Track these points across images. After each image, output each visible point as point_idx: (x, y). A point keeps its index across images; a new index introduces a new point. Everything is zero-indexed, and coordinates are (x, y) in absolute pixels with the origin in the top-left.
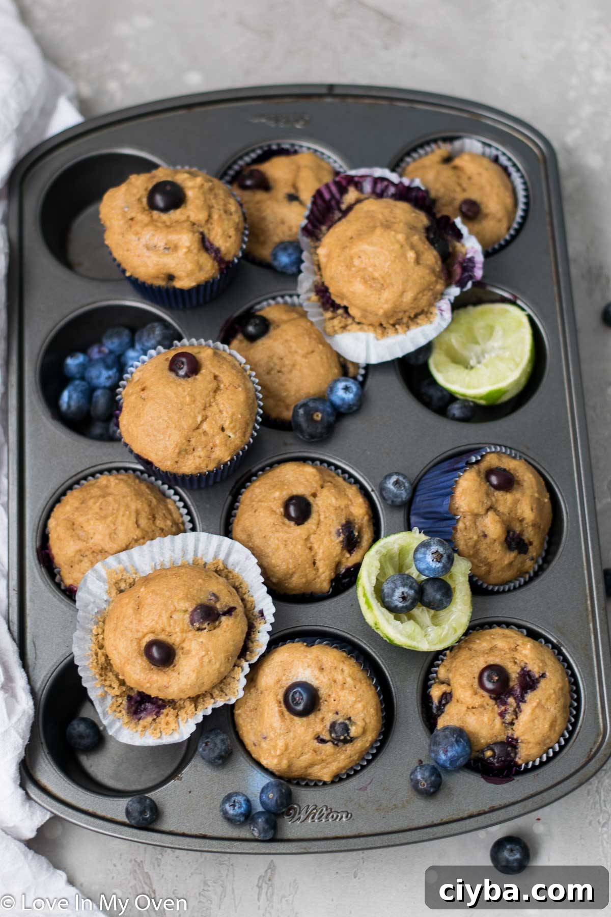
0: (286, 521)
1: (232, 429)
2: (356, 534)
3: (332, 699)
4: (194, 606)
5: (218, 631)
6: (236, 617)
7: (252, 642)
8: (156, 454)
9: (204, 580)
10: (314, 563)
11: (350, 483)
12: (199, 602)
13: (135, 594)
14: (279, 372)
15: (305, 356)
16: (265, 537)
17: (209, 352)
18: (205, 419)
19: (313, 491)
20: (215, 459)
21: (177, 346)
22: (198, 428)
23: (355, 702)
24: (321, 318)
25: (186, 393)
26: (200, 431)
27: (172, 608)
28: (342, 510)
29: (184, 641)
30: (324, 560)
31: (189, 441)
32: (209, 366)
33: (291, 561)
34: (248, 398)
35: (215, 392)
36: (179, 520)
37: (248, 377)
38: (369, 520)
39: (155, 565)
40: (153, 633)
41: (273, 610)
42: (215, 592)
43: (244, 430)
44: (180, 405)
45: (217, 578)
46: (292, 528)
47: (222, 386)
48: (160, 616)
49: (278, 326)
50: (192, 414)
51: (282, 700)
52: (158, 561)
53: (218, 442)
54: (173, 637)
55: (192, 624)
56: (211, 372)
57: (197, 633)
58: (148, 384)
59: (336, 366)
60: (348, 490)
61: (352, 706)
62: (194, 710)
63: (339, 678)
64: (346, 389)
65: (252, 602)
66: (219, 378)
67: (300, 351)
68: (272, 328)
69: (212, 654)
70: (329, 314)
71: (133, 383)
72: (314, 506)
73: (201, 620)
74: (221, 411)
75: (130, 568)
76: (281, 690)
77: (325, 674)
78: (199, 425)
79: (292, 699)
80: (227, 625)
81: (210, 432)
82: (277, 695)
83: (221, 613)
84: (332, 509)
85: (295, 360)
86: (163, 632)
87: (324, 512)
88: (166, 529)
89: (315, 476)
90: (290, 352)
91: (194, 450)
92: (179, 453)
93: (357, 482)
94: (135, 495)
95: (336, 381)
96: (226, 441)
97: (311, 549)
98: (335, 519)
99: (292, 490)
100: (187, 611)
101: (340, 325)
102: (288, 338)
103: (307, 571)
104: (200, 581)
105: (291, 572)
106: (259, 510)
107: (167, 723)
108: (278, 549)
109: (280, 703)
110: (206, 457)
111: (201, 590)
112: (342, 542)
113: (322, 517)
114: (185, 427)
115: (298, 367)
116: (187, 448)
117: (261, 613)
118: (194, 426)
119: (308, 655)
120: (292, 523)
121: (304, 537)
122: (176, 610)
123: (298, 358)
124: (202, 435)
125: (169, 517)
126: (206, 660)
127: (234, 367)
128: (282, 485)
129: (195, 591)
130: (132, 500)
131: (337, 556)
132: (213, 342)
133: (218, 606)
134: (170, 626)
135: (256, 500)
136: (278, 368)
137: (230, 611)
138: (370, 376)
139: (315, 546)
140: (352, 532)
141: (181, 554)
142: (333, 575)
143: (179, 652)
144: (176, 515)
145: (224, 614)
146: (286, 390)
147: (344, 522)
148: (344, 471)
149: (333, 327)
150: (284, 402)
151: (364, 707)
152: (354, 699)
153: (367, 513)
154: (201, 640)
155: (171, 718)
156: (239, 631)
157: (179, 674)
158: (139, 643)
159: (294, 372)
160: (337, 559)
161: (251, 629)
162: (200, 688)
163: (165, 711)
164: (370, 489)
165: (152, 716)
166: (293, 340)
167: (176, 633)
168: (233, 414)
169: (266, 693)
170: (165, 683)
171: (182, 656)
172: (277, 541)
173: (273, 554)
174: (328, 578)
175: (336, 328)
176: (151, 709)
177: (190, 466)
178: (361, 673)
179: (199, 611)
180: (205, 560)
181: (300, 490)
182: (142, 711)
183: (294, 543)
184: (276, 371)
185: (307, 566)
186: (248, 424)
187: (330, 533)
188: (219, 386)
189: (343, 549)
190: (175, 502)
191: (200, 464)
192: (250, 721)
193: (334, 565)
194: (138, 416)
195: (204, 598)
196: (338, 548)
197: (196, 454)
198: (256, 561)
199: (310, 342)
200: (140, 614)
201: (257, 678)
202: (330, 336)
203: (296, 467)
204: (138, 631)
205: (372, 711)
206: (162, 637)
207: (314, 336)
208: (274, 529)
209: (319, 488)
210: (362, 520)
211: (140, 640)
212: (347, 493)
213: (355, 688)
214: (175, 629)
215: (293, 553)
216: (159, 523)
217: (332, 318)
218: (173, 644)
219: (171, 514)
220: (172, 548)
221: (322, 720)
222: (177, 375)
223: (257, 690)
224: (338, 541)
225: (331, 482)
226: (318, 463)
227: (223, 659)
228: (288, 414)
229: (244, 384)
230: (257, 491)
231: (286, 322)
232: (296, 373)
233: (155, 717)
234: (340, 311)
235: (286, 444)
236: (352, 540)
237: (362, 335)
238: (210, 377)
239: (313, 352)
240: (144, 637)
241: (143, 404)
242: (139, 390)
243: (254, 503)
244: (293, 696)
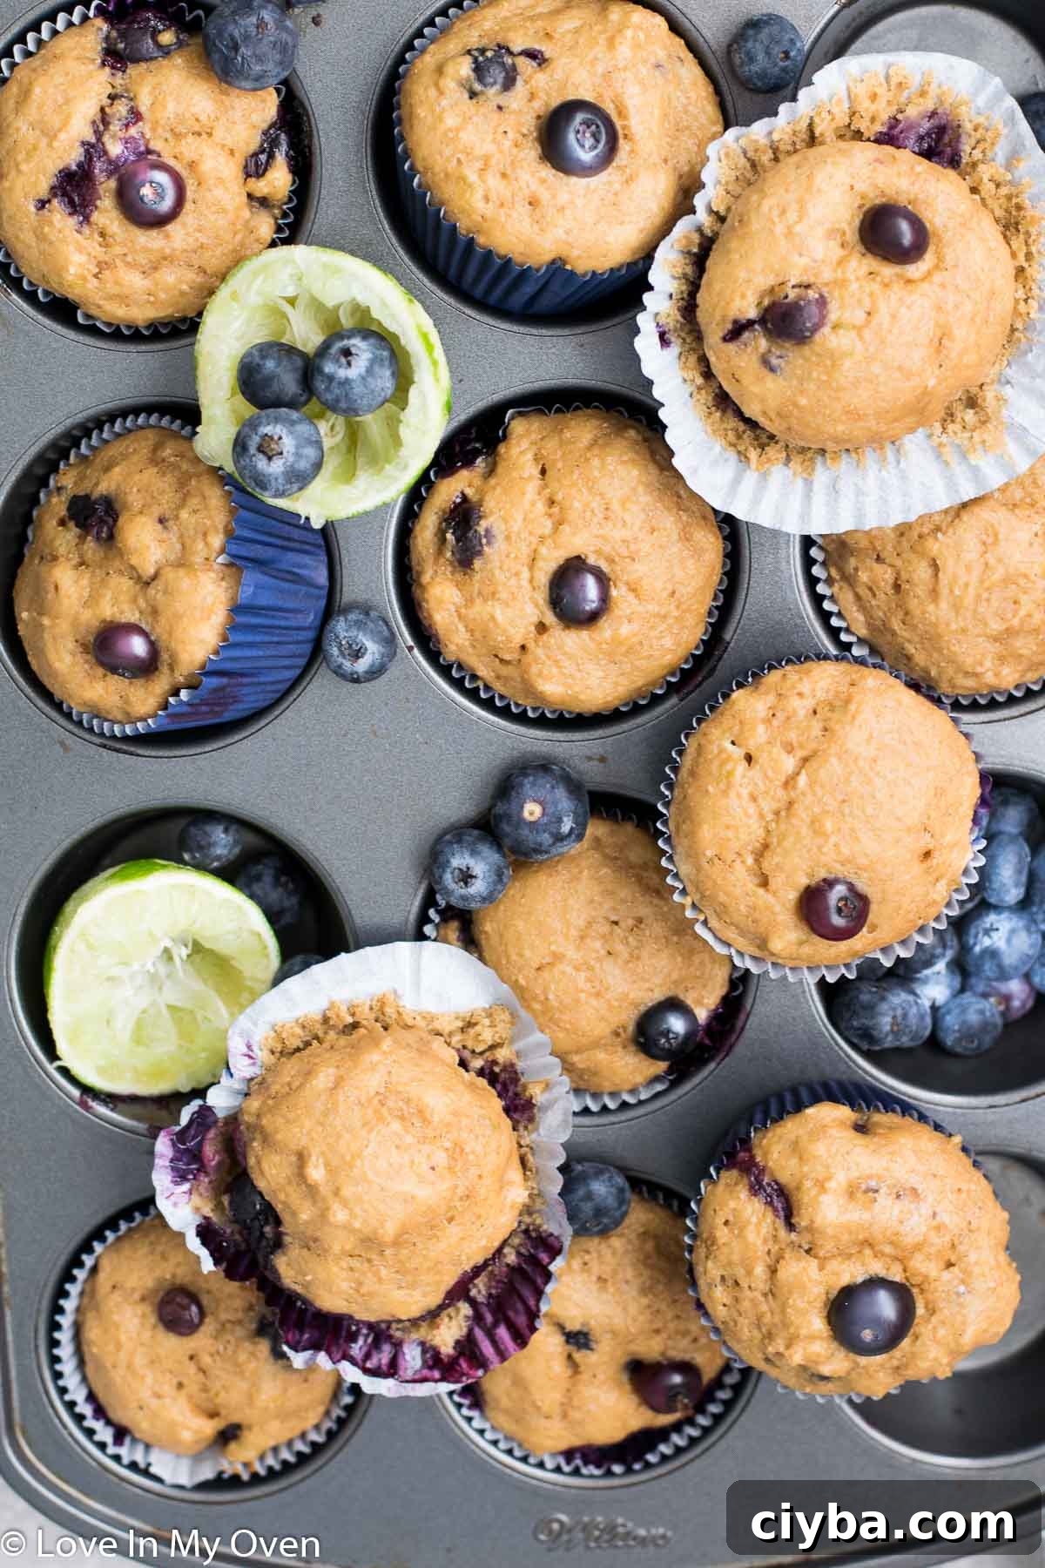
0: (605, 567)
1: (729, 758)
2: (449, 536)
3: (511, 135)
4: (818, 337)
5: (764, 281)
6: (724, 318)
7: (685, 276)
8: (900, 703)
9: (795, 405)
10: (543, 472)
11: (460, 667)
12: (806, 350)
13: (949, 373)
14: (616, 923)
15: (557, 957)
16: (653, 530)
17: (777, 945)
18: (789, 782)
19: (545, 637)
20: (767, 693)
21: (847, 966)
22: (805, 760)
23: (458, 130)
24: (520, 1045)
25: (833, 839)
26: (800, 754)
27: (867, 334)
28: (480, 593)
29: (840, 263)
30: (521, 478)
31: (826, 730)
32: (778, 908)
33: (596, 473)
34: (692, 835)
35: (766, 846)
36: (841, 588)
37: (689, 889)
38: (419, 574)
39: (898, 462)
40: (909, 281)
41: (640, 344)
42: (770, 377)
43: (702, 760)
44: (847, 811)
45: (765, 413)
46: (592, 548)
47: (750, 861)
48: (894, 316)
49: (617, 1034)
50: (817, 789)
51: (621, 141)
52: (893, 471)
53: (761, 729)
54: (864, 270)
55: (822, 296)
56: (774, 893)
57: (812, 280)
58: (917, 868)
59: (488, 939)
60: (467, 643)
61: (467, 119)
62: (817, 120)
63: (494, 181)
64: (466, 877)
65: (685, 367)
66: (757, 881)
67: (569, 969)
68: (631, 1028)
69: (779, 229)
70: (502, 1055)
71: (948, 876)
72: (541, 602)
73: (802, 303)
74: (754, 799)
75: (950, 454)
76: (624, 163)
77: (526, 192)
78: (803, 767)
79: (600, 132)
80: (743, 296)
81: (777, 750)
82: (632, 151)
83: (757, 327)
84: (503, 595)
85: (578, 948)
86: (886, 280)
87: (520, 587)
88: (871, 563)
89: (540, 674)
90: (590, 968)
91: (815, 712)
92: (848, 701)
93: (445, 671)
94: (940, 636)
95: (489, 899)
96: (741, 731)
97: (552, 502)
98: (497, 572)
99: (592, 639)
100: (835, 327)
101: (478, 1028)
102: (594, 1002)
103: (559, 453)
104: (803, 401)
105: (596, 451)
106: (665, 594)
107: (874, 97)
108: (623, 503)
109: (626, 136)
110: (786, 697)
111: (801, 381)
112: (480, 517)
113: (526, 574)
114: (834, 760)
115: (574, 933)
116: (829, 714)
117: (664, 340)
118: (813, 764)
119: (564, 237)
120: (591, 560)
121: (566, 528)
122: (859, 330)
123: (571, 953)
124: (795, 744)
125: (863, 592)
126: (792, 216)
127: (722, 911)
128: (614, 653)
129: (815, 374)
130: (948, 625)
131: (494, 488)
132: (766, 972)
133: (763, 343)
134: (871, 295)
135: (671, 621)
136: (618, 930)
137: (737, 331)
138: (413, 917)
139: (541, 507)
140: (458, 540)
141: (841, 485)
142: (502, 449)
143: (852, 236)
144: (846, 597)
145: (749, 324)
146: (600, 881)
147: (477, 564)
148: (472, 695)
149: (492, 1026)
150: (606, 856)
151: (440, 119)
152: (461, 135)
153: (423, 587)
154: (804, 261)
155: (865, 106)
156: (717, 287)
157: (852, 188)
158: (940, 258)
159: (582, 923)
160: (493, 481)
161: (689, 308)
162: (806, 159)
163: (879, 127)
164: (416, 651)
165: (908, 118)
166: (583, 996)
167: (858, 279)
168: (725, 793)
169: (655, 159)
170: (880, 167)
171: (845, 226)
172: (627, 518)
173: (634, 490)
174: (514, 442)
175: (487, 1022)
176: (907, 138)
177: (824, 678)
178: (446, 196)
179: (808, 325)
180: (788, 472)
181: (573, 640)
182: (928, 134)
183: (588, 514)
184: (622, 924)
185: (560, 465)
186: (692, 773)
187: (508, 538)
188: (756, 860)
189: (480, 503)
190: (848, 630)
191: (801, 679)
192: (691, 108)
193: (500, 470)
194: (939, 792)
195: (794, 359)
196: (490, 504)
197: (809, 703)
198: (675, 461)
199: (545, 992)
200: (937, 325)
201: (676, 195)
202: (504, 1006)
203: (582, 697)
204: (943, 286)
205: (421, 112)
206: (888, 271)
207: (537, 1006)
208: (633, 547)
209: (531, 645)
210: (436, 572)
211: (937, 267)
212: (468, 636)
213: (459, 161)
214: (861, 287)
215: (590, 489)
216: (885, 573)
217: (492, 1047)
218: (863, 255)
219: (858, 597)
220: (861, 499)
221: (532, 96)
222: (851, 887)
223: (675, 169)
224: (491, 519)
225: (502, 661)
226: (530, 714)
227: (753, 216)
228: (597, 829)
229: (699, 869)
230: (668, 642)
231: (596, 1044)
232: (578, 920)
233: (900, 117)
234: (478, 1063)
235: (602, 760)
236: (457, 524)
237: (430, 1005)
238: (776, 882)
239: (539, 969)
240: (929, 273)
241: (929, 818)
242: (936, 854)
243: (676, 614)
244: (598, 141)
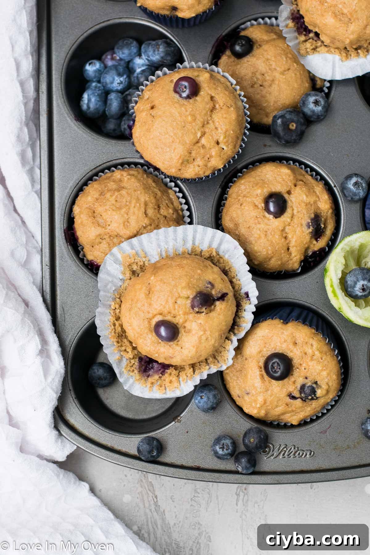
0: (267, 214)
1: (225, 143)
2: (323, 226)
3: (303, 368)
4: (195, 294)
5: (213, 314)
6: (227, 302)
7: (239, 318)
8: (163, 163)
9: (202, 270)
10: (288, 249)
11: (317, 179)
12: (198, 290)
13: (146, 281)
14: (261, 86)
15: (282, 73)
16: (249, 228)
17: (207, 75)
18: (203, 134)
19: (288, 189)
20: (211, 167)
21: (179, 68)
22: (197, 142)
23: (322, 370)
24: (297, 41)
25: (188, 113)
26: (200, 145)
27: (177, 295)
28: (311, 205)
29: (186, 321)
30: (296, 247)
31: (190, 153)
32: (207, 89)
33: (270, 248)
34: (238, 116)
35: (212, 111)
36: (178, 207)
37: (238, 96)
38: (332, 213)
39: (161, 251)
40: (161, 314)
41: (257, 293)
42: (211, 281)
43: (235, 143)
44: (183, 123)
45: (212, 268)
46: (271, 221)
47: (217, 106)
48: (167, 301)
49: (260, 46)
50: (193, 130)
51: (262, 366)
52: (163, 248)
53: (213, 154)
54: (177, 319)
55: (193, 309)
56: (208, 94)
57: (196, 315)
58: (156, 103)
59: (307, 81)
60: (316, 187)
61: (319, 374)
62: (192, 373)
63: (310, 351)
64: (316, 103)
65: (239, 285)
66: (214, 98)
67: (278, 69)
68: (255, 47)
69: (208, 333)
70: (303, 38)
71: (143, 100)
72: (289, 202)
73: (200, 306)
74: (216, 128)
75: (142, 254)
76: (261, 359)
77: (298, 348)
78: (199, 139)
79: (271, 369)
80: (221, 309)
81: (208, 145)
82: (259, 362)
83: (216, 298)
84: (303, 204)
85: (275, 77)
86: (169, 314)
87: (297, 207)
88: (168, 216)
89: (289, 176)
90: (270, 69)
91: (194, 160)
92: (182, 163)
93: (322, 178)
94: (144, 189)
95: (307, 95)
96: (220, 153)
97: (286, 238)
98: (305, 213)
99: (270, 188)
100: (188, 298)
101: (312, 48)
102: (269, 57)
103: (282, 256)
104: (199, 271)
105: (269, 256)
106: (244, 204)
107: (171, 382)
108: (260, 237)
109: (261, 368)
110: (204, 165)
111: (200, 279)
112: (312, 232)
113: (295, 212)
114: (188, 142)
115: (277, 82)
116: (189, 158)
117: (247, 294)
118: (195, 141)
119: (284, 331)
120: (271, 217)
121: (281, 228)
122: (179, 297)
123: (277, 75)
124: (201, 148)
125: (171, 206)
126: (204, 338)
127: (226, 88)
128: (263, 183)
129: (195, 281)
130: (141, 193)
131: (306, 243)
132: (210, 66)
133: (213, 292)
134: (175, 309)
135: (242, 195)
136: (260, 83)
137: (223, 297)
138: (334, 89)
139: (290, 236)
140: (320, 224)
141: (182, 243)
142: (302, 258)
143: (182, 331)
144: (176, 203)
145: (219, 299)
146: (267, 101)
147: (313, 216)
148: (312, 169)
149: (306, 49)
150: (264, 110)
151: (328, 374)
152: (321, 368)
153: (331, 208)
154: (199, 322)
155: (174, 379)
156: (230, 313)
157: (182, 348)
158: (149, 322)
159: (273, 86)
160: (306, 246)
161: (239, 306)
162: (198, 359)
163: (169, 371)
164: (333, 185)
165: (158, 375)
166: (273, 59)
167: (180, 315)
168: (227, 131)
169: (250, 360)
170: (171, 355)
171: (184, 334)
172: (259, 232)
173: (256, 242)
174: (298, 260)
175: (308, 50)
176: (157, 368)
177: (190, 172)
178: (326, 347)
179: (198, 298)
180: (201, 248)
181: (278, 188)
182: (150, 369)
183: (273, 233)
184: (259, 85)
185: (283, 251)
186: (238, 138)
187: (302, 225)
188: (215, 106)
189: (311, 238)
190: (175, 192)
191: (199, 172)
192: (236, 379)
193: (304, 250)
194: (148, 130)
195: (202, 286)
196: (308, 238)
197: (196, 163)
198: (243, 251)
199: (287, 62)
200: (151, 298)
201: (242, 347)
202: (303, 56)
203: (274, 168)
204: (149, 313)
205: (334, 377)
206: (169, 318)
207: (290, 56)
208: (256, 221)
209: (293, 187)
210: (327, 213)
211: (151, 319)
212: (315, 190)
213: (322, 359)
214: (179, 312)
215: (272, 242)
216: (163, 212)
217: (306, 41)
218: (178, 324)
219: (172, 204)
220: (175, 238)
221: (294, 382)
222: (181, 96)
223: (243, 356)
224: (308, 232)
225: (303, 181)
226: (291, 162)
227: (217, 337)
228: (269, 120)
229: (235, 103)
230: (243, 187)
231: (267, 42)
232: (275, 87)
233: (161, 375)
234: (311, 35)
235: (265, 146)
236: (320, 231)
237: (329, 56)
238: (208, 99)
239: (289, 69)
240: (154, 316)
241: (152, 121)
242: (149, 108)
243: (240, 198)
244: (272, 365)
